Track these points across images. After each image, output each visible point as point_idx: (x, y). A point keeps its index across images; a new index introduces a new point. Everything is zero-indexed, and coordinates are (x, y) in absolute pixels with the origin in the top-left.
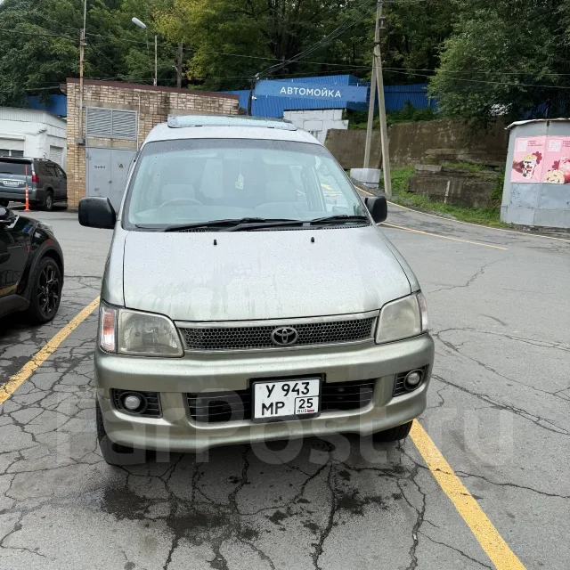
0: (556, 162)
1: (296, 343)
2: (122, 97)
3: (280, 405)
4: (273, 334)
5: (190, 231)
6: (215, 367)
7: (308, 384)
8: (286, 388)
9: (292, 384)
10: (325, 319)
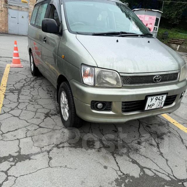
0: (147, 24)
1: (160, 81)
3: (153, 105)
4: (154, 78)
5: (102, 36)
6: (135, 91)
7: (163, 97)
9: (158, 97)
10: (170, 72)
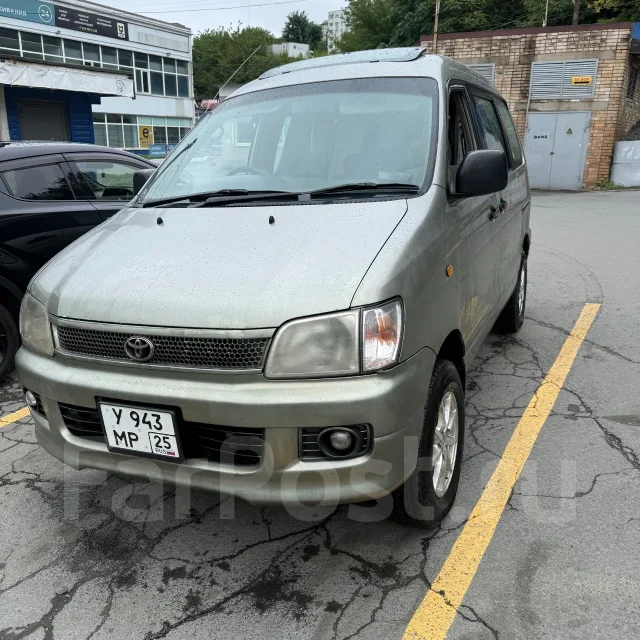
1: (151, 360)
2: (479, 49)
3: (133, 437)
4: (126, 343)
7: (159, 417)
8: (135, 416)
9: (141, 413)
